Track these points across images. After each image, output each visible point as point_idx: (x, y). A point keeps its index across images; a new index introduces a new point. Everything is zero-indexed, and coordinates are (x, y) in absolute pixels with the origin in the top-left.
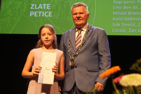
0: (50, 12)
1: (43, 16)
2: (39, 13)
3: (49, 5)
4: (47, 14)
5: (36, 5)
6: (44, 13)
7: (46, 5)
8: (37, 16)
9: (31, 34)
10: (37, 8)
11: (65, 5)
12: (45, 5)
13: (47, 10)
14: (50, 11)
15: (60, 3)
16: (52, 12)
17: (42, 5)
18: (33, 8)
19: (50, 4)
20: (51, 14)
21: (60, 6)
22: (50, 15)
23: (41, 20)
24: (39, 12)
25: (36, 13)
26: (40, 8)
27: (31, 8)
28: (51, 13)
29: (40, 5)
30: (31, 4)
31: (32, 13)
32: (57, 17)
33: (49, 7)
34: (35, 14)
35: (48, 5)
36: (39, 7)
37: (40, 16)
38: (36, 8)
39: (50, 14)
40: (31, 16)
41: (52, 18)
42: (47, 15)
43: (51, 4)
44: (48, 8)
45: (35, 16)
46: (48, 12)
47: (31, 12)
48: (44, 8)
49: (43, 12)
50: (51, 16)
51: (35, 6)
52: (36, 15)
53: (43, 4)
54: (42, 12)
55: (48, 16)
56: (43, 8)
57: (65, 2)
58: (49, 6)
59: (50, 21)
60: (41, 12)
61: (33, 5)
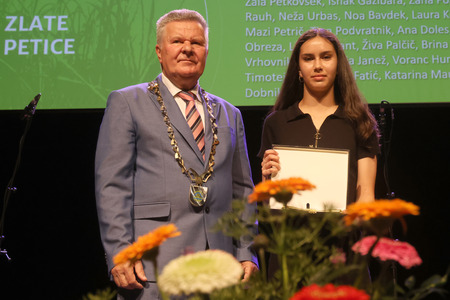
0: (67, 41)
1: (46, 52)
2: (33, 43)
3: (63, 20)
4: (59, 46)
5: (22, 18)
6: (50, 43)
7: (54, 17)
8: (27, 53)
9: (11, 108)
10: (26, 30)
11: (113, 18)
12: (50, 18)
13: (58, 35)
14: (67, 35)
15: (97, 12)
16: (73, 40)
17: (40, 18)
18: (15, 30)
19: (66, 17)
20: (71, 46)
21: (98, 23)
22: (70, 49)
23: (41, 64)
24: (32, 41)
25: (24, 44)
26: (34, 29)
27: (8, 29)
28: (70, 43)
29: (37, 18)
30: (8, 17)
31: (11, 45)
32: (90, 56)
33: (63, 26)
34: (21, 47)
35: (60, 18)
36: (33, 26)
37: (36, 52)
38: (21, 29)
39: (67, 46)
40: (6, 53)
41: (74, 58)
42: (57, 50)
43: (69, 16)
44: (60, 28)
45: (20, 53)
46: (61, 40)
47: (7, 42)
48: (49, 29)
49: (46, 41)
50: (73, 52)
51: (18, 21)
52: (24, 50)
53: (45, 17)
54: (44, 42)
55: (60, 53)
56: (45, 28)
57: (115, 9)
58: (64, 23)
59: (69, 66)
60: (41, 41)
61: (14, 18)
